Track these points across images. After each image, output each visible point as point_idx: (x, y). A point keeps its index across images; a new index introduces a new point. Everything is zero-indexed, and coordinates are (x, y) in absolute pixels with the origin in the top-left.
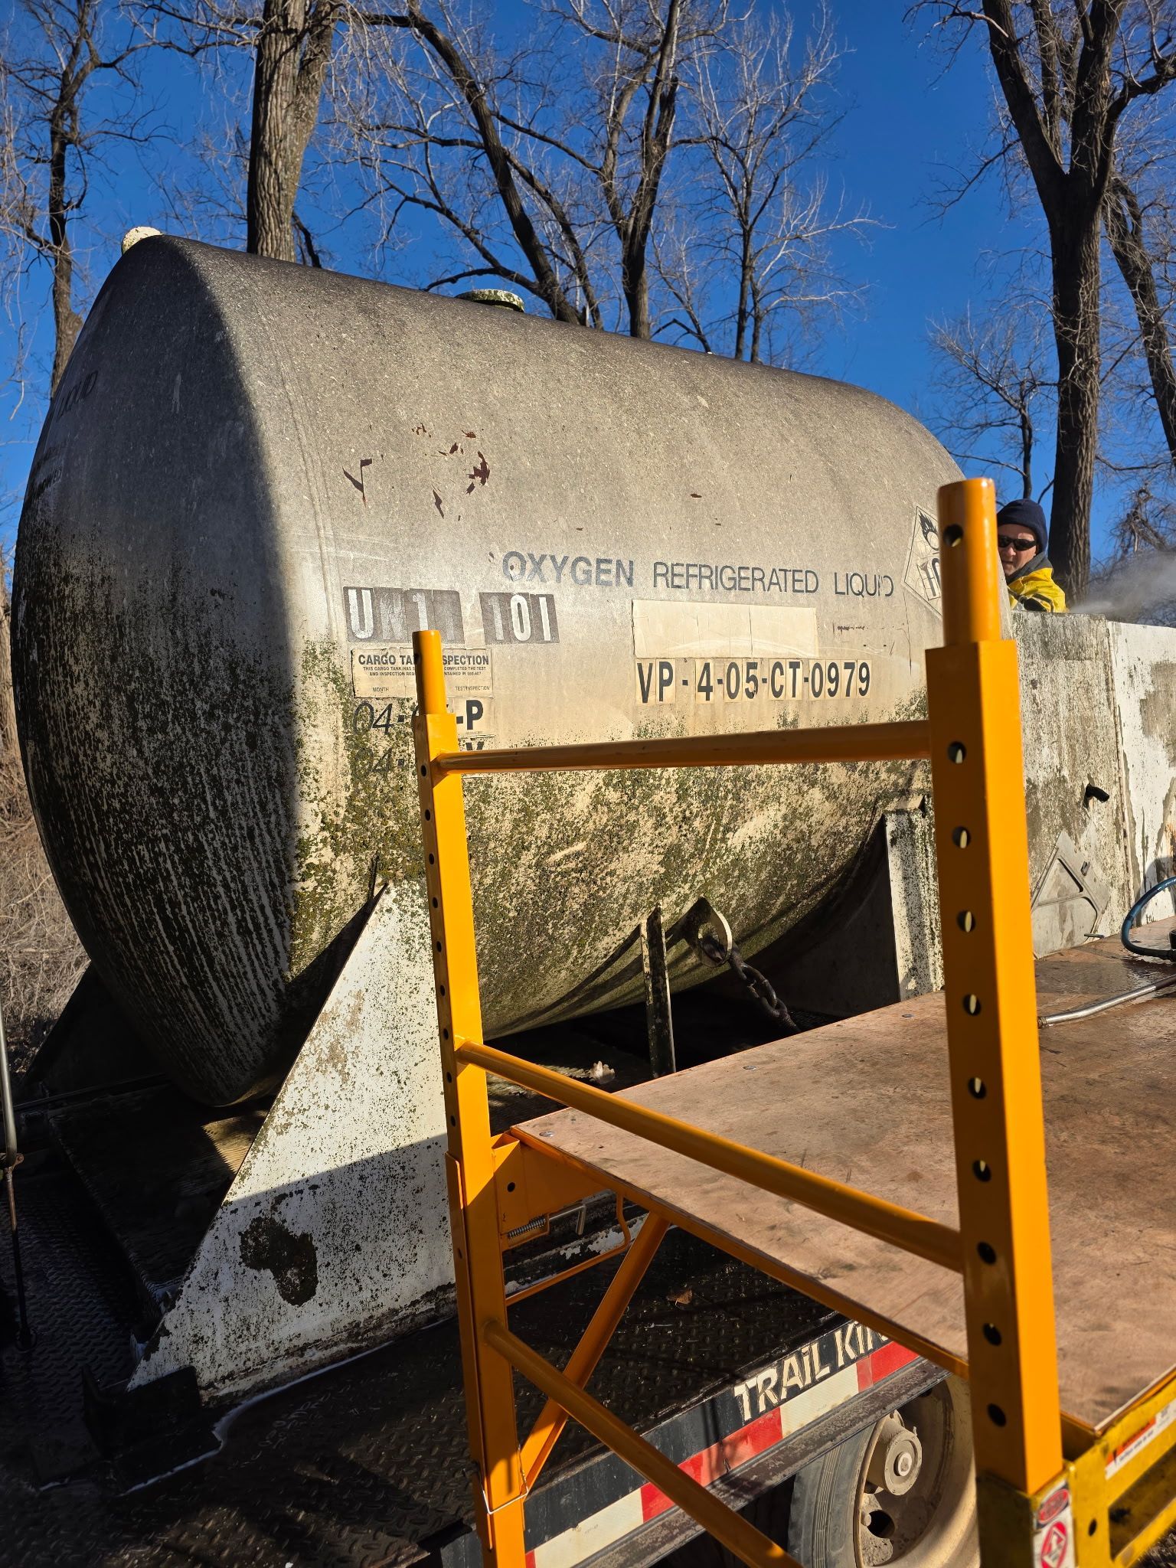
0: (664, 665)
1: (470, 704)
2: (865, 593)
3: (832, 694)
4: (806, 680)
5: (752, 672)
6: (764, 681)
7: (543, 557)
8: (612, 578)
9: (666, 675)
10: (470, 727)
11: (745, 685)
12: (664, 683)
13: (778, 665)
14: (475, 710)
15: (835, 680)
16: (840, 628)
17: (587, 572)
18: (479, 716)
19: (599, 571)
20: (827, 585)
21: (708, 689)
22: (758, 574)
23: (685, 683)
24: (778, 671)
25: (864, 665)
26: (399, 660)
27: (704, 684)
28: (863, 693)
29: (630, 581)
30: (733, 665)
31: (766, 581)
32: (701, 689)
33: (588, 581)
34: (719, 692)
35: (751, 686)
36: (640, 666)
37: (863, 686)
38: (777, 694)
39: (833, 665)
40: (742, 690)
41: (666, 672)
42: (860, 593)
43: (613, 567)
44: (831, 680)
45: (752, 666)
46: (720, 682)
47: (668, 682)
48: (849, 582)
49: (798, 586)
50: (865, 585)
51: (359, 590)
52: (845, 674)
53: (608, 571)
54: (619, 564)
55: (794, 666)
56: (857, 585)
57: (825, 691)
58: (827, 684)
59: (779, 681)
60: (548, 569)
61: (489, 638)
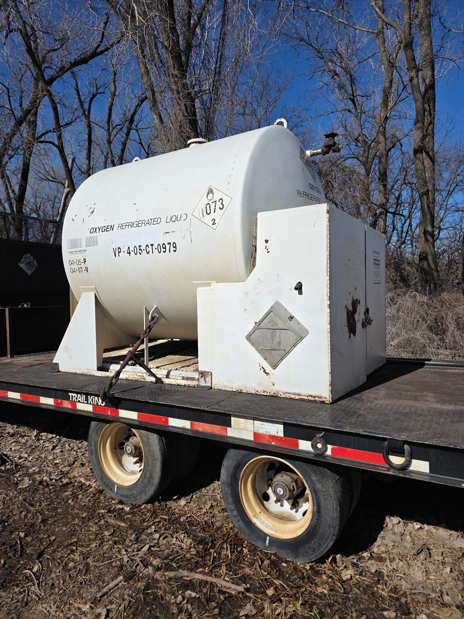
0: (119, 248)
1: (84, 259)
2: (176, 221)
3: (164, 252)
4: (156, 249)
5: (140, 248)
6: (144, 250)
7: (97, 228)
8: (109, 229)
9: (119, 251)
10: (85, 263)
11: (138, 251)
12: (119, 252)
13: (147, 245)
15: (165, 248)
16: (166, 233)
17: (105, 229)
18: (86, 261)
19: (107, 228)
20: (163, 220)
21: (129, 253)
22: (144, 222)
23: (124, 252)
24: (147, 247)
25: (174, 243)
26: (73, 252)
28: (175, 251)
29: (113, 230)
30: (135, 247)
31: (146, 223)
33: (105, 231)
34: (132, 253)
35: (140, 251)
36: (114, 249)
37: (175, 249)
38: (148, 253)
39: (164, 244)
40: (138, 253)
41: (119, 250)
42: (174, 221)
43: (110, 227)
44: (164, 248)
45: (140, 246)
46: (132, 251)
47: (120, 252)
48: (171, 219)
49: (155, 223)
50: (177, 218)
51: (69, 240)
52: (167, 247)
54: (111, 226)
55: (152, 245)
56: (174, 219)
57: (162, 252)
58: (163, 250)
59: (148, 250)
60: (97, 230)
61: (87, 246)
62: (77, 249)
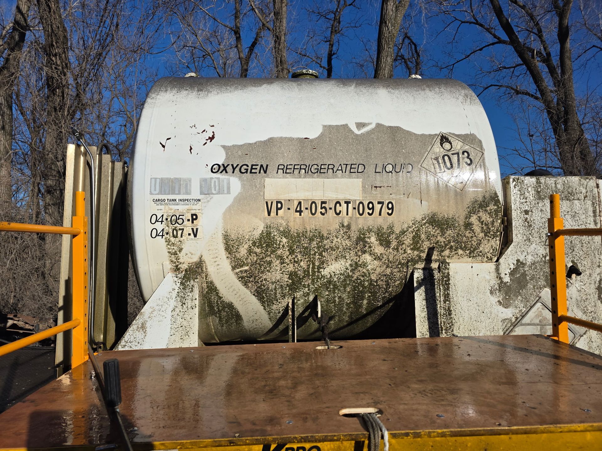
0: (279, 202)
1: (192, 215)
2: (393, 172)
3: (370, 214)
4: (354, 208)
5: (323, 205)
6: (330, 209)
7: (228, 165)
8: (258, 171)
9: (279, 206)
10: (193, 222)
11: (319, 210)
13: (338, 202)
14: (194, 217)
15: (373, 208)
16: (376, 187)
17: (247, 169)
18: (196, 219)
19: (252, 169)
20: (370, 169)
21: (300, 212)
22: (331, 167)
23: (289, 209)
24: (338, 205)
25: (390, 203)
26: (166, 200)
27: (298, 209)
28: (389, 214)
29: (266, 172)
30: (314, 202)
31: (335, 169)
32: (296, 211)
33: (247, 172)
34: (306, 212)
35: (323, 210)
36: (267, 203)
37: (390, 211)
38: (338, 214)
39: (371, 203)
40: (318, 213)
41: (279, 204)
42: (391, 172)
43: (258, 167)
44: (369, 209)
45: (323, 203)
46: (307, 209)
47: (280, 209)
48: (384, 167)
49: (353, 171)
50: (394, 168)
51: (156, 179)
52: (378, 207)
53: (256, 169)
54: (261, 165)
55: (347, 203)
56: (389, 168)
57: (366, 214)
58: (367, 211)
59: (338, 208)
60: (229, 169)
61: (202, 193)
62: (177, 197)
